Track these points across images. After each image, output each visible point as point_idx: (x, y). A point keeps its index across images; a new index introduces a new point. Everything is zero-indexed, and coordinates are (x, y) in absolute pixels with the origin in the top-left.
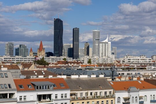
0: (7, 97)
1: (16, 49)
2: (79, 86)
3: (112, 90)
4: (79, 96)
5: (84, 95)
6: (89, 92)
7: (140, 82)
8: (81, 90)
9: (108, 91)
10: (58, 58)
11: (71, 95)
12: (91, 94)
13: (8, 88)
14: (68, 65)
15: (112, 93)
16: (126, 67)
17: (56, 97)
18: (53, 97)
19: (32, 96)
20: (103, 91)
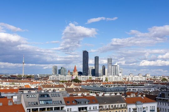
0: (59, 109)
1: (59, 70)
2: (105, 101)
3: (125, 104)
4: (104, 108)
5: (107, 107)
6: (111, 105)
7: (143, 98)
8: (106, 104)
9: (123, 104)
10: (86, 77)
11: (100, 107)
12: (112, 106)
13: (60, 104)
14: (94, 83)
15: (125, 105)
16: (131, 84)
17: (90, 109)
18: (88, 109)
19: (75, 108)
20: (120, 104)
